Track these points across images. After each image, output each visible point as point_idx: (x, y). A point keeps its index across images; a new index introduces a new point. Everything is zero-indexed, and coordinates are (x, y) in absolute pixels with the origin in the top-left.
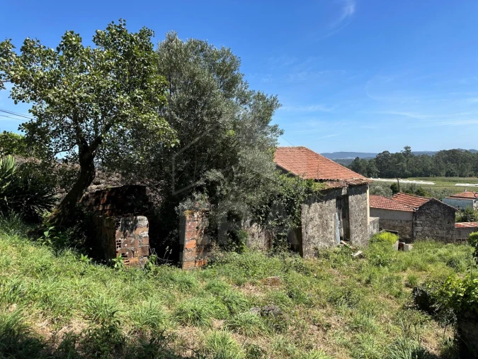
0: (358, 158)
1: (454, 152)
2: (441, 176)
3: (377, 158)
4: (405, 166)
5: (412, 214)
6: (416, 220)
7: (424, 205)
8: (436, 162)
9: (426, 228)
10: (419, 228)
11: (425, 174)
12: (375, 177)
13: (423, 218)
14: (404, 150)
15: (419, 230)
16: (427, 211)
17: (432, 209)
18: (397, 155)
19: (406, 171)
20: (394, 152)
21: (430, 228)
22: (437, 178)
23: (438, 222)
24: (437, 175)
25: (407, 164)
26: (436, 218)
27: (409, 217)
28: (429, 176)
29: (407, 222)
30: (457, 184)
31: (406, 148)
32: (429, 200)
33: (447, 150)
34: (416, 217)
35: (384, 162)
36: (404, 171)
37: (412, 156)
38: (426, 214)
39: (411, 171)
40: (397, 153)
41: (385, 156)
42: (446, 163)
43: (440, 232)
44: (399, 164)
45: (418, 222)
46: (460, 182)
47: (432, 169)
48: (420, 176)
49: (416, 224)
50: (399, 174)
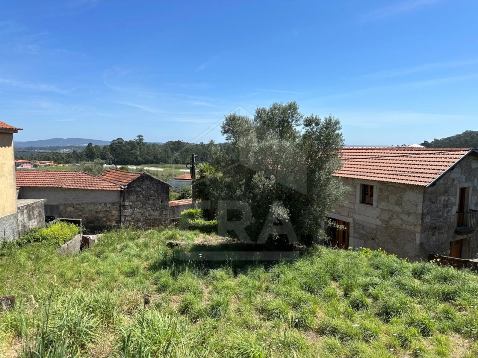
0: (91, 143)
1: (179, 143)
2: (169, 164)
3: (111, 145)
4: (138, 153)
5: (119, 194)
6: (124, 200)
7: (134, 181)
8: (165, 151)
9: (137, 210)
10: (128, 212)
11: (156, 162)
12: (110, 164)
13: (133, 197)
14: (137, 138)
15: (128, 214)
16: (139, 189)
17: (144, 187)
18: (131, 143)
19: (139, 158)
20: (128, 140)
21: (141, 210)
22: (166, 165)
23: (151, 202)
24: (166, 163)
25: (140, 152)
26: (148, 197)
27: (115, 198)
28: (159, 163)
29: (113, 204)
30: (181, 170)
31: (139, 136)
32: (139, 175)
33: (174, 141)
34: (124, 197)
35: (118, 149)
36: (137, 158)
37: (145, 144)
38: (137, 192)
39: (144, 159)
40: (130, 141)
41: (119, 142)
42: (173, 152)
43: (152, 213)
44: (133, 151)
45: (127, 204)
46: (183, 168)
47: (162, 157)
48: (152, 163)
49: (124, 206)
50: (133, 161)
